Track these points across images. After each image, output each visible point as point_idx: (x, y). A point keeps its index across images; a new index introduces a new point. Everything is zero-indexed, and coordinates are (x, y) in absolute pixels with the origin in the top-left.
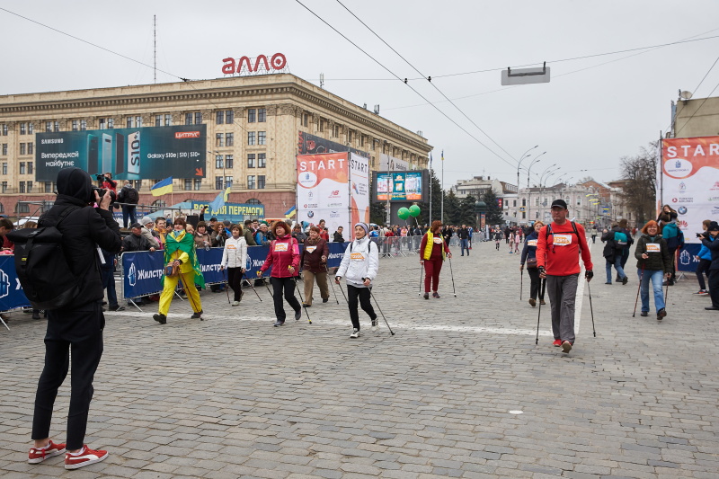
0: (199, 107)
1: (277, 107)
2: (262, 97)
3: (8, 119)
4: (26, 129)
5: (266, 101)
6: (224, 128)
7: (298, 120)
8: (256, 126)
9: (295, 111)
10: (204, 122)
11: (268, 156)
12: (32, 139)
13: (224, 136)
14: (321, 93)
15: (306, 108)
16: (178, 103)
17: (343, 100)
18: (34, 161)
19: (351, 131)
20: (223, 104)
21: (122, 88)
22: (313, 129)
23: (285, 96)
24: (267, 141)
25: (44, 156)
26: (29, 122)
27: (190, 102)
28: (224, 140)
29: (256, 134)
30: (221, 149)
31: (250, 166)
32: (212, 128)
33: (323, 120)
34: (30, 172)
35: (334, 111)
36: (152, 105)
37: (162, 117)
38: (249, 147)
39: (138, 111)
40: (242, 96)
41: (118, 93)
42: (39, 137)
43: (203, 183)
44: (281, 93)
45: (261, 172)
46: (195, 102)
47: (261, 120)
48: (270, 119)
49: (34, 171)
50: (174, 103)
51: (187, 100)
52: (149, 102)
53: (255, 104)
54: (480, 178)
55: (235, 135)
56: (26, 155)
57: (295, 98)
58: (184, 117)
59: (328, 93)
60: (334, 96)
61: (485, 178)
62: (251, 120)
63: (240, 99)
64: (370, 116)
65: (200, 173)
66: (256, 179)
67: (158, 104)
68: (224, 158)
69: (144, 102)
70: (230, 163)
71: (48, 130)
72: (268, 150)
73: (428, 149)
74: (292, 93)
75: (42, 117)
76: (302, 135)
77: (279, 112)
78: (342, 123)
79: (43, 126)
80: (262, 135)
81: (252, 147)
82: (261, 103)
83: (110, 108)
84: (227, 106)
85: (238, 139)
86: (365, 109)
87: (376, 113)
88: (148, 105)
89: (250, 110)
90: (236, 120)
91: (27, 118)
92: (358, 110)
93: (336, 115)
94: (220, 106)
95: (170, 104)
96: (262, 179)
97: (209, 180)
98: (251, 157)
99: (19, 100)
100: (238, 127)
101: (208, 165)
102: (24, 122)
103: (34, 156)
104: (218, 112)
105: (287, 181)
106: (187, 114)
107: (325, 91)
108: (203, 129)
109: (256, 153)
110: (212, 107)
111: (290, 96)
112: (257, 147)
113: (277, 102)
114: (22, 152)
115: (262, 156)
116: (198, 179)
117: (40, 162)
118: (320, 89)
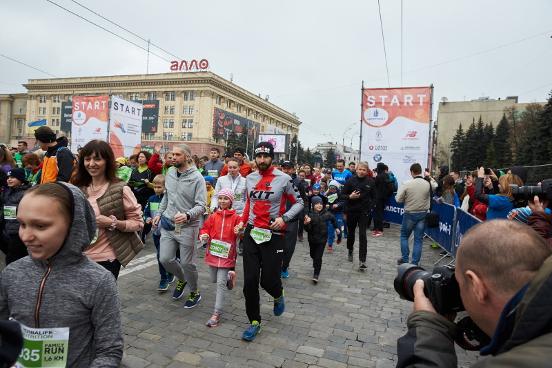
0: (156, 90)
1: (201, 92)
2: (193, 85)
3: (47, 93)
4: (57, 99)
5: (195, 88)
6: (170, 103)
7: (214, 100)
8: (188, 103)
9: (213, 95)
10: (158, 99)
11: (194, 121)
12: (59, 105)
13: (169, 108)
14: (230, 85)
15: (219, 93)
16: (144, 87)
17: (245, 90)
18: (60, 118)
19: (250, 109)
20: (169, 88)
21: (112, 77)
22: (224, 106)
23: (206, 85)
24: (194, 112)
25: (66, 115)
26: (58, 95)
27: (150, 87)
28: (169, 110)
29: (188, 108)
30: (167, 115)
31: (184, 127)
32: (163, 103)
33: (231, 101)
34: (57, 125)
35: (239, 97)
36: (129, 87)
37: (134, 95)
38: (183, 115)
39: (121, 91)
40: (181, 84)
41: (110, 80)
42: (64, 104)
43: (155, 136)
44: (204, 83)
45: (190, 131)
46: (154, 86)
47: (192, 99)
48: (197, 99)
49: (60, 125)
50: (141, 87)
51: (149, 85)
52: (126, 85)
53: (189, 89)
54: (331, 143)
55: (175, 108)
56: (56, 115)
57: (213, 87)
58: (147, 95)
59: (235, 85)
60: (239, 87)
61: (334, 143)
62: (186, 99)
63: (180, 86)
64: (262, 101)
65: (154, 129)
66: (186, 135)
67: (132, 87)
68: (168, 121)
69: (124, 86)
70: (172, 124)
71: (69, 100)
72: (195, 117)
73: (298, 123)
74: (211, 83)
75: (66, 93)
76: (216, 109)
77: (203, 94)
78: (244, 104)
79: (66, 98)
80: (191, 109)
81: (186, 115)
82: (192, 89)
83: (105, 88)
84: (172, 90)
85: (177, 111)
86: (259, 97)
87: (267, 100)
88: (126, 87)
89: (186, 93)
90: (177, 98)
91: (58, 93)
92: (254, 97)
93: (240, 99)
94: (168, 90)
95: (139, 87)
96: (190, 135)
97: (159, 134)
98: (185, 121)
99: (53, 82)
100: (178, 102)
101: (159, 125)
102: (56, 95)
103: (60, 115)
104: (167, 93)
105: (204, 137)
106: (149, 93)
107: (233, 84)
108: (157, 103)
109: (187, 119)
110: (164, 90)
111: (209, 85)
112: (188, 115)
113: (202, 89)
114: (54, 113)
115: (191, 121)
116: (153, 133)
117: (63, 119)
118: (231, 83)
